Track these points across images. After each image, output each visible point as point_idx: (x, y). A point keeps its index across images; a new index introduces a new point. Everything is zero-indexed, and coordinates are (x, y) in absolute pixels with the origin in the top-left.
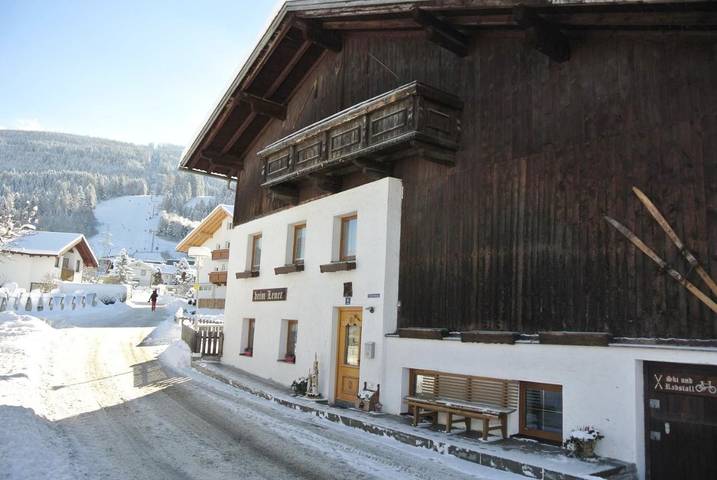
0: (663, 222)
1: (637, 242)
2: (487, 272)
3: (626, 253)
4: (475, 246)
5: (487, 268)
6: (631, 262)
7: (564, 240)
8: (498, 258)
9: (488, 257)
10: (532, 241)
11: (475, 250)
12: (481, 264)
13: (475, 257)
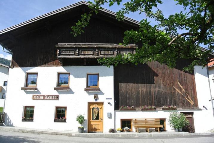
0: (181, 87)
1: (178, 90)
2: (144, 94)
3: (175, 92)
4: (140, 87)
5: (144, 93)
6: (176, 93)
7: (163, 88)
8: (147, 91)
9: (144, 90)
10: (156, 88)
11: (140, 88)
12: (142, 92)
13: (140, 90)
